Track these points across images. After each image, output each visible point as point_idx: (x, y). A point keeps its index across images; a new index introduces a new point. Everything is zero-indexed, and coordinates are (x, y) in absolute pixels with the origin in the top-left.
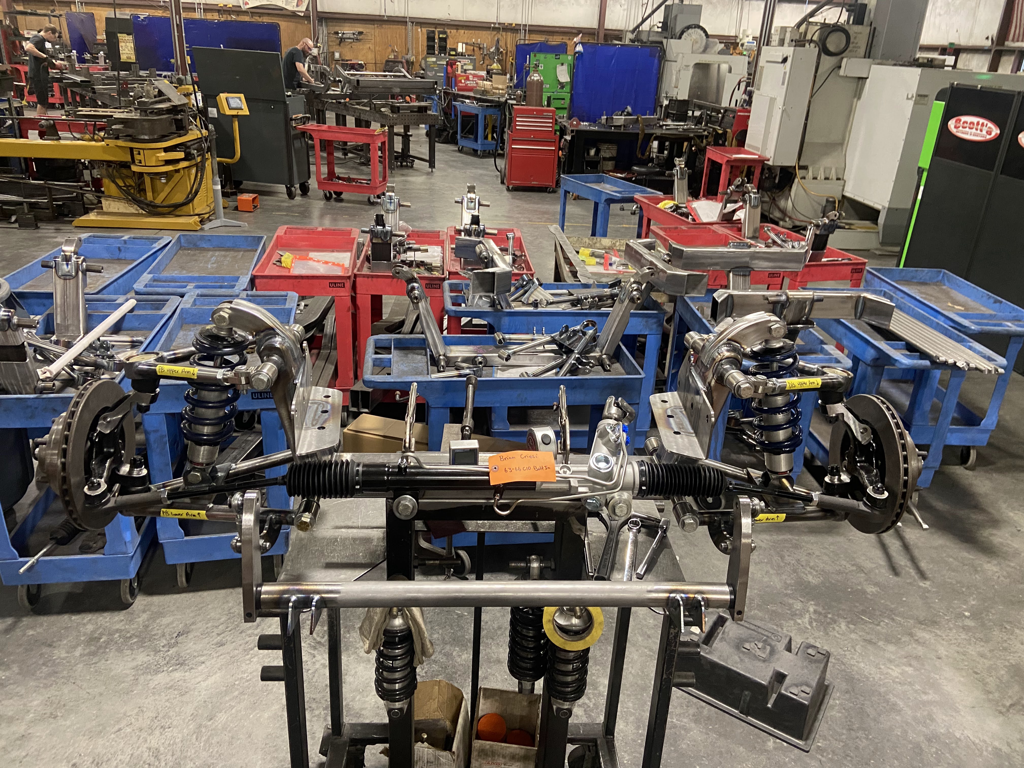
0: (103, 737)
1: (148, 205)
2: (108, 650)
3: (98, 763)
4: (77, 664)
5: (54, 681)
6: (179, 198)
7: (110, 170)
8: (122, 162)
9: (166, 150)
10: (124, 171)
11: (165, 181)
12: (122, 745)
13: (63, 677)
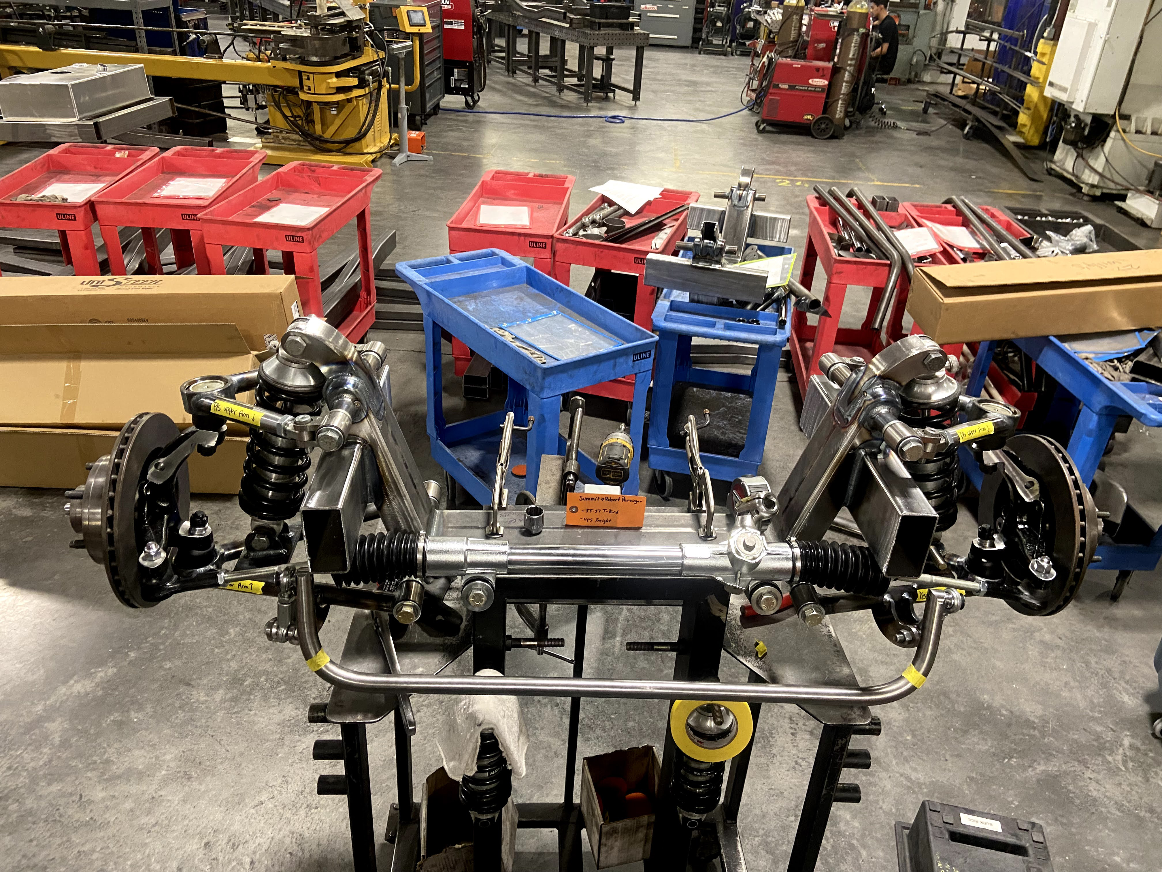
0: (241, 810)
1: (317, 139)
2: (252, 697)
3: (234, 844)
4: (217, 712)
5: (190, 731)
6: (350, 133)
7: (276, 95)
8: (289, 87)
9: (338, 75)
10: (291, 97)
11: (335, 112)
12: (262, 825)
13: (201, 726)
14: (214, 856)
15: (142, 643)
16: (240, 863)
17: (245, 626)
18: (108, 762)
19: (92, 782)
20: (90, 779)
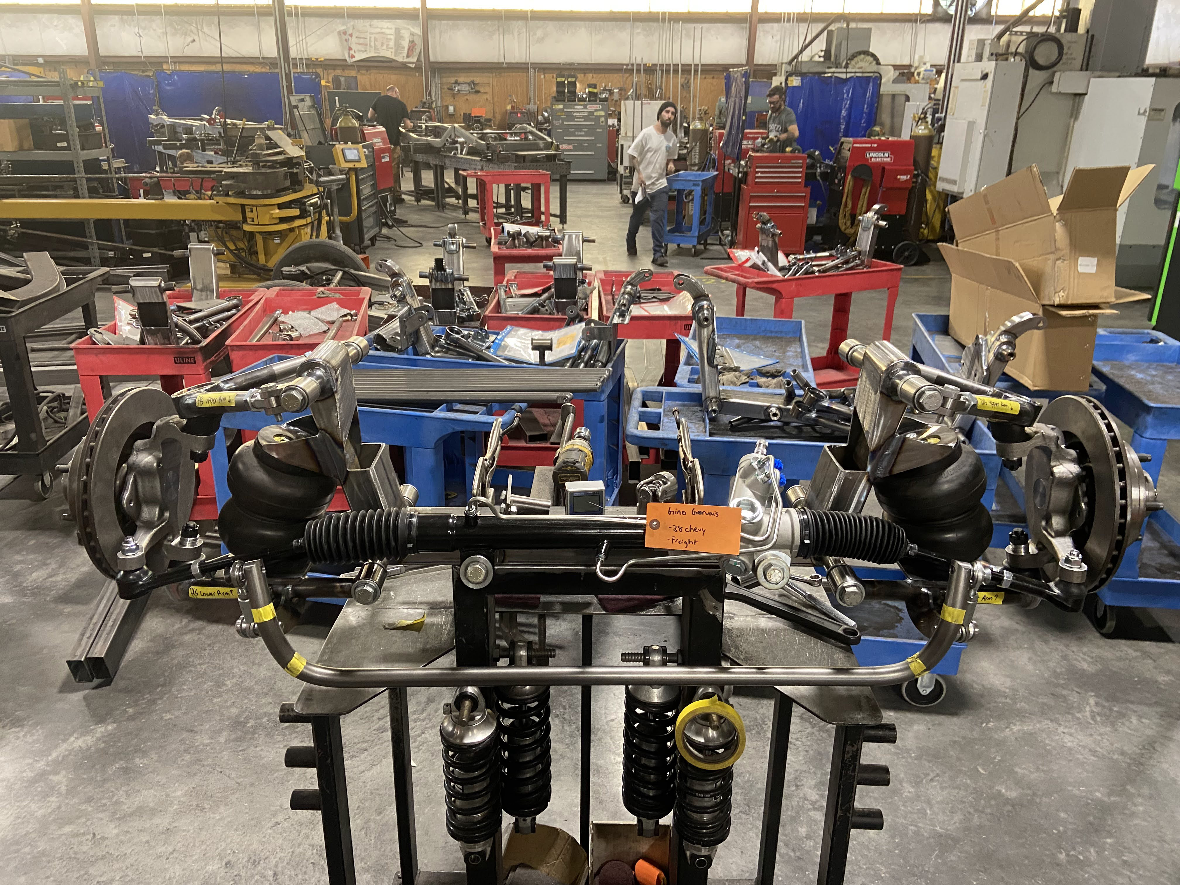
0: (259, 832)
1: (261, 269)
2: (256, 736)
3: (255, 861)
4: (223, 751)
5: (198, 770)
7: (219, 230)
8: (232, 221)
9: (282, 206)
10: (234, 230)
11: (279, 241)
12: (280, 841)
13: (208, 765)
14: (236, 873)
15: (138, 700)
16: (264, 876)
17: (241, 677)
18: (117, 803)
19: (105, 822)
20: (102, 819)
